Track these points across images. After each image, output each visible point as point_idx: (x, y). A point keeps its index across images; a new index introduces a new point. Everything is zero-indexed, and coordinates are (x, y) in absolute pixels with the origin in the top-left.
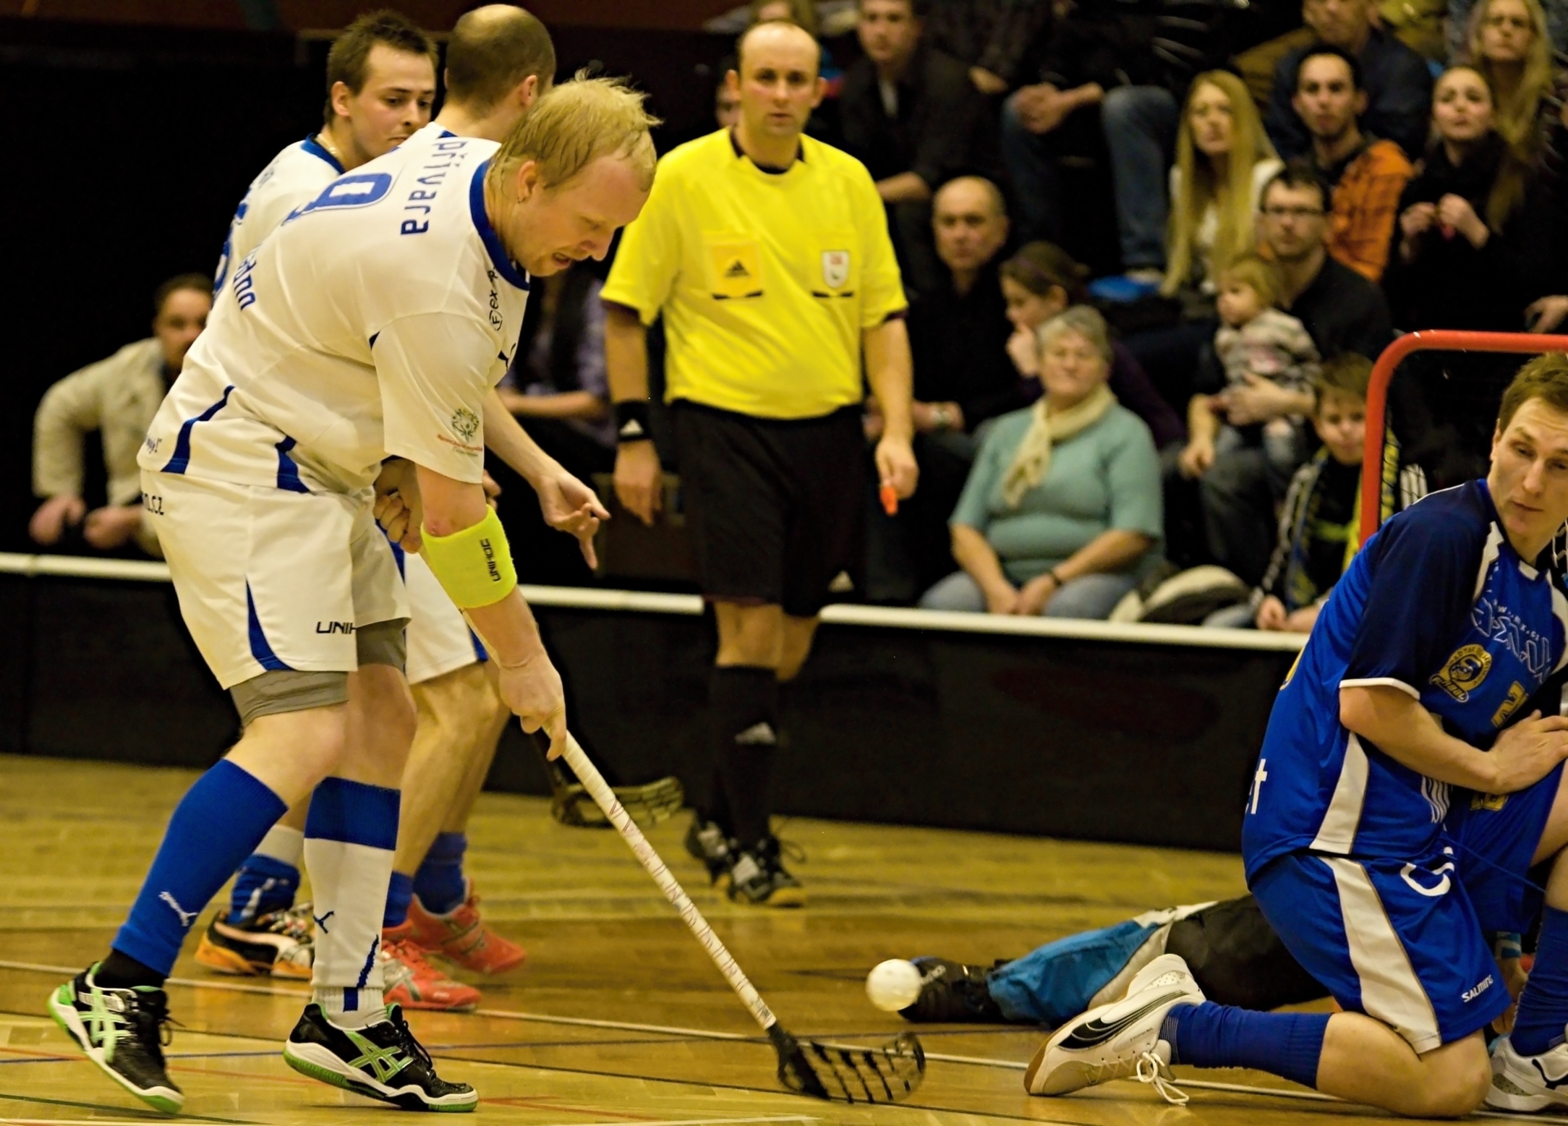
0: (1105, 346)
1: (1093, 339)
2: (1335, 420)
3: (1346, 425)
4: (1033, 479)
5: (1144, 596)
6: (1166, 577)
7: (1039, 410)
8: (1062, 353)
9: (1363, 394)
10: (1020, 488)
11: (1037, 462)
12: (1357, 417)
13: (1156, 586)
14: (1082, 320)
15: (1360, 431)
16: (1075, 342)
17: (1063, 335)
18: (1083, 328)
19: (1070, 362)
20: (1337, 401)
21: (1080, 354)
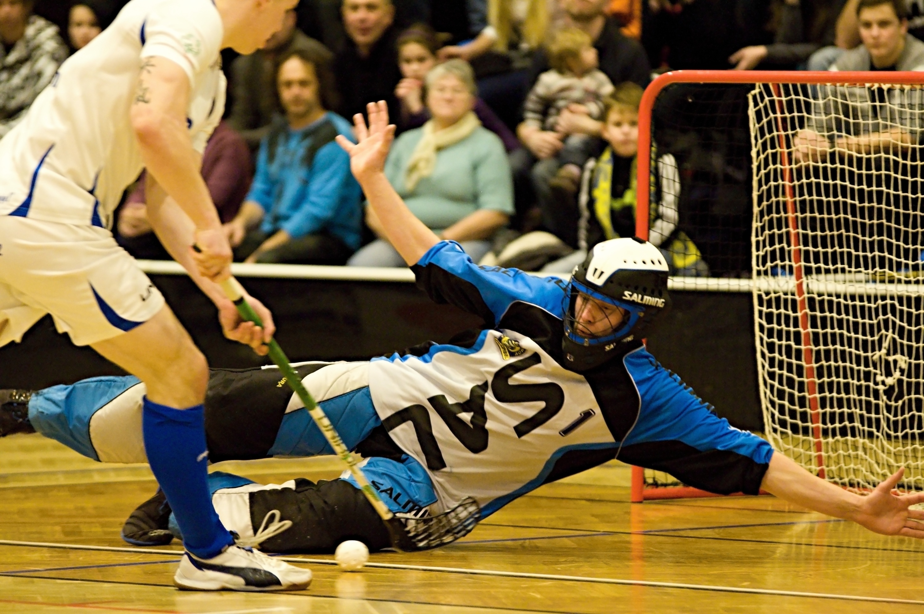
0: (471, 86)
1: (463, 79)
2: (618, 124)
3: (626, 128)
4: (424, 171)
5: (497, 254)
6: (510, 240)
7: (428, 127)
8: (442, 89)
9: (637, 108)
10: (415, 177)
11: (428, 161)
12: (633, 124)
13: (504, 247)
14: (457, 68)
15: (634, 133)
16: (452, 82)
17: (443, 77)
18: (457, 72)
19: (448, 95)
20: (621, 112)
21: (455, 90)
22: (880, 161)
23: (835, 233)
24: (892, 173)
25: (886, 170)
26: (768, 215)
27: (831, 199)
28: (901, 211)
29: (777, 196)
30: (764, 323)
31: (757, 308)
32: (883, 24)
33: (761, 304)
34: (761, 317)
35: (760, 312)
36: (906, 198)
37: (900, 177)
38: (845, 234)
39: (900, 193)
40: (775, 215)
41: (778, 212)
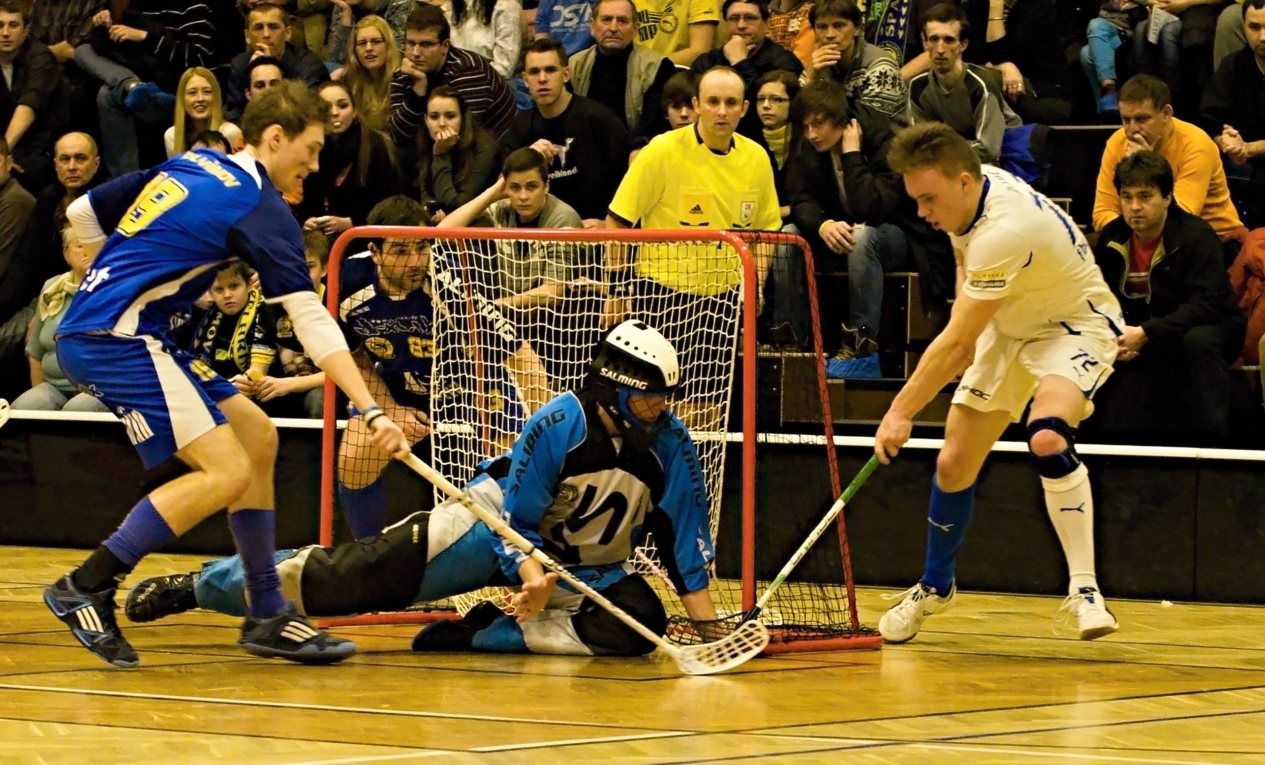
22: (536, 315)
23: (496, 380)
24: (546, 325)
25: (541, 322)
26: (444, 361)
27: (495, 348)
28: (553, 360)
29: (453, 343)
30: (440, 461)
31: (434, 447)
32: (531, 186)
33: (437, 444)
34: (437, 456)
35: (437, 450)
36: (557, 348)
37: (553, 328)
38: (504, 382)
39: (553, 343)
40: (450, 361)
41: (454, 358)
